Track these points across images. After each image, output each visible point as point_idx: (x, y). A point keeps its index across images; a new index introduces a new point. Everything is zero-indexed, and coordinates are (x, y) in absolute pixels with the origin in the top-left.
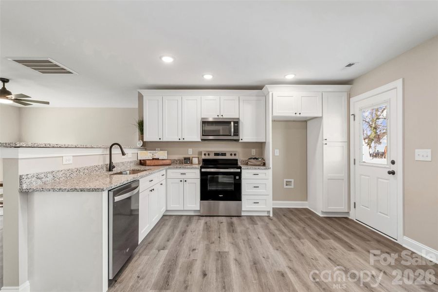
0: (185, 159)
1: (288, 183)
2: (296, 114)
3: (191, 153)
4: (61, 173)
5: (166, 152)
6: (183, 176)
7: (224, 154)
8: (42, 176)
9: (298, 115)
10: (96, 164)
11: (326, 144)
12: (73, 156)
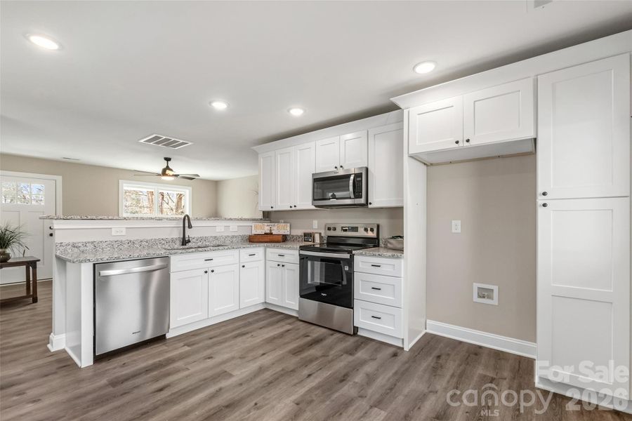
0: (305, 235)
1: (484, 293)
2: (457, 142)
3: (316, 227)
4: (106, 244)
5: (289, 225)
6: (281, 259)
7: (355, 229)
8: (80, 245)
9: (463, 144)
10: (164, 237)
11: (544, 205)
12: (127, 228)
